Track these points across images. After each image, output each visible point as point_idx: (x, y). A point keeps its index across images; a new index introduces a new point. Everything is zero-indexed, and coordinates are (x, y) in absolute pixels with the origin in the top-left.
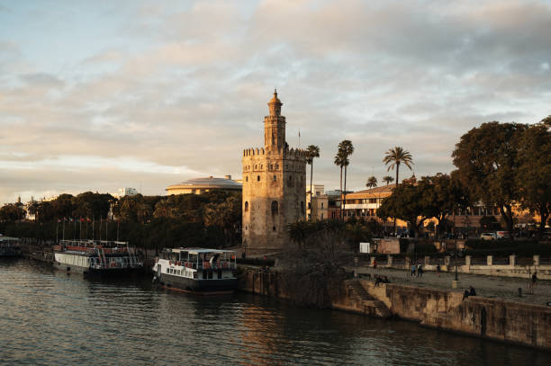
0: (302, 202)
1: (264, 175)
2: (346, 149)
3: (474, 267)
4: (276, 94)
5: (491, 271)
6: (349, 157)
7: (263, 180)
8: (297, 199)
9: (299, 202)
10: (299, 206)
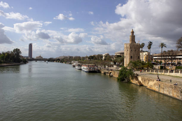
0: (139, 56)
1: (129, 50)
2: (150, 44)
3: (170, 73)
4: (133, 30)
5: (174, 75)
6: (151, 46)
7: (129, 51)
8: (137, 55)
9: (138, 56)
10: (138, 57)
